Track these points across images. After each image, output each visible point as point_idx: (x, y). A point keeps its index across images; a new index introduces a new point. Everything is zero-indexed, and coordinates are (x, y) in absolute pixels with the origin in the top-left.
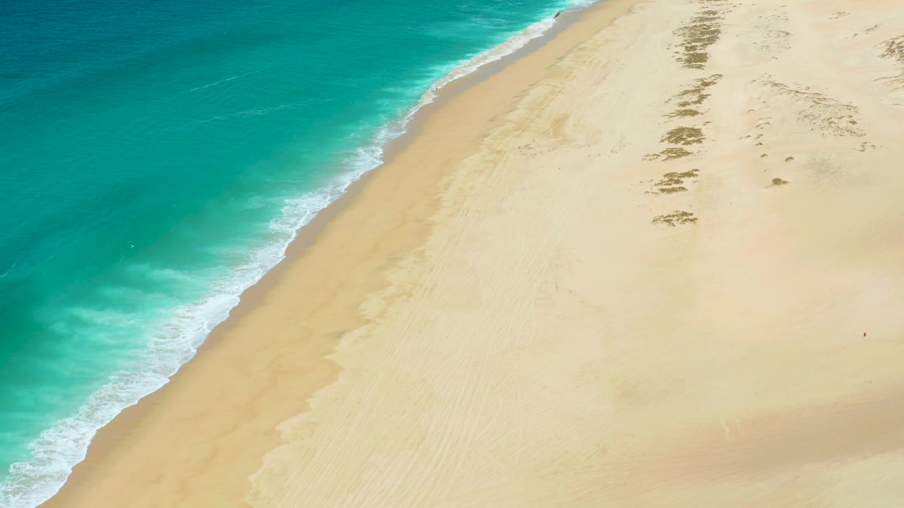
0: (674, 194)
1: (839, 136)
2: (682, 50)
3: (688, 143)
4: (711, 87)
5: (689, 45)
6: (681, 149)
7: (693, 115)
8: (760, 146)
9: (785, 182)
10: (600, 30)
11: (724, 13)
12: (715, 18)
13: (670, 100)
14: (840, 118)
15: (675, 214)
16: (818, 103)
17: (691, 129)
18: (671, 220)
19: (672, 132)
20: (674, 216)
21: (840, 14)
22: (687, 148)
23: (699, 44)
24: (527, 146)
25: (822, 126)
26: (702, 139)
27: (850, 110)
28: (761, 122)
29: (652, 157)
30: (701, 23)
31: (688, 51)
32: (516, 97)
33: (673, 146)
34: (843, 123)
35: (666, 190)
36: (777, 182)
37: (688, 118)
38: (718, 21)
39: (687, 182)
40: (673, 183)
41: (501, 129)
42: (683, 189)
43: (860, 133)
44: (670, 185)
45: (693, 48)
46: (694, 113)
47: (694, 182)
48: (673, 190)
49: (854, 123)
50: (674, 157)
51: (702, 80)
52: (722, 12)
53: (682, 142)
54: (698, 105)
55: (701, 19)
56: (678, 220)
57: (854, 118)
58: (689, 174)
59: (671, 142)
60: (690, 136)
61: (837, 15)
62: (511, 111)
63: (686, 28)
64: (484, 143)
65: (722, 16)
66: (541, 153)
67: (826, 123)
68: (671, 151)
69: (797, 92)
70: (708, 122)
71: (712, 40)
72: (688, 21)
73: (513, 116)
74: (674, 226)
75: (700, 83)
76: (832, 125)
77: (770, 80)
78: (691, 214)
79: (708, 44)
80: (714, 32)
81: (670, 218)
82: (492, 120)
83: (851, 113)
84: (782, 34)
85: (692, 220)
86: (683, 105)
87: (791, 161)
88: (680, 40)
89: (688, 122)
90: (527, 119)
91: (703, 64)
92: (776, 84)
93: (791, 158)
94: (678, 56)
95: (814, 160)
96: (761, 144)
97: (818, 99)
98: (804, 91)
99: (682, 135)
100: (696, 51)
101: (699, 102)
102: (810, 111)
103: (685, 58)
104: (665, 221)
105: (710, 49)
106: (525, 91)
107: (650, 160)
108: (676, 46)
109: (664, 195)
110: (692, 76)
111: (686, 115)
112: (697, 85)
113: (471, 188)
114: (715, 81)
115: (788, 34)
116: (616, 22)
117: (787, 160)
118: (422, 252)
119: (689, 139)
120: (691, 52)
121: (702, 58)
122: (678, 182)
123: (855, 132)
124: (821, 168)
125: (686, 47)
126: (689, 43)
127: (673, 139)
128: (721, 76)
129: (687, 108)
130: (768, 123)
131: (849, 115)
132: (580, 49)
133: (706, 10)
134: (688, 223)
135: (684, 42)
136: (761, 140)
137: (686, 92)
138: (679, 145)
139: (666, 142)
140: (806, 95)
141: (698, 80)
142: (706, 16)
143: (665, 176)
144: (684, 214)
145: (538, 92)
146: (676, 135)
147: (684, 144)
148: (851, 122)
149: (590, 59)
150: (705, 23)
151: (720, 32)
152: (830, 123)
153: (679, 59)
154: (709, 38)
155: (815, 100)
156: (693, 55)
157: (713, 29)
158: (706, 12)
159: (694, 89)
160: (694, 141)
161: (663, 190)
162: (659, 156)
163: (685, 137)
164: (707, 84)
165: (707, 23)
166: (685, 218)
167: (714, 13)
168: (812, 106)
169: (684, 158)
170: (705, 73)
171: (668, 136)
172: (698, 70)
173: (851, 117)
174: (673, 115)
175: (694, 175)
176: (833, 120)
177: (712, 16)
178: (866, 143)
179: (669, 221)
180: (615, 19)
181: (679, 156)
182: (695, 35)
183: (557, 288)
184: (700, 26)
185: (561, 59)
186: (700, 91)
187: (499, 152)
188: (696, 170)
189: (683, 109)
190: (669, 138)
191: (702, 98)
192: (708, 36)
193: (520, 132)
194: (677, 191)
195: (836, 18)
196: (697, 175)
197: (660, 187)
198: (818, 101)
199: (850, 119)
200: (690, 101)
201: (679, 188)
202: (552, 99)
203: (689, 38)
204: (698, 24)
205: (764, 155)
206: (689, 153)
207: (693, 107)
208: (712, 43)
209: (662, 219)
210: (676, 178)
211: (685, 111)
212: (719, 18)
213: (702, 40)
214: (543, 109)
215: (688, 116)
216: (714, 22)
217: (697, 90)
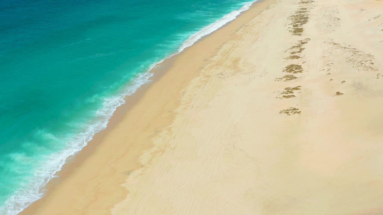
0: (290, 99)
1: (366, 70)
2: (292, 26)
3: (295, 72)
4: (305, 44)
5: (295, 24)
6: (292, 76)
7: (297, 59)
8: (329, 74)
9: (342, 94)
10: (255, 17)
11: (310, 9)
12: (306, 12)
13: (287, 50)
14: (366, 61)
15: (290, 109)
16: (355, 54)
17: (297, 65)
18: (289, 112)
19: (288, 67)
20: (290, 110)
21: (362, 10)
22: (295, 75)
23: (299, 24)
24: (221, 74)
25: (358, 65)
26: (302, 70)
27: (370, 57)
28: (329, 63)
29: (279, 79)
30: (300, 14)
31: (294, 27)
32: (217, 49)
33: (288, 74)
34: (367, 64)
35: (286, 96)
36: (338, 93)
37: (295, 60)
38: (307, 13)
39: (295, 92)
40: (289, 93)
41: (209, 65)
42: (294, 96)
43: (376, 69)
44: (288, 94)
45: (297, 26)
46: (298, 57)
47: (299, 93)
48: (289, 97)
49: (372, 64)
50: (289, 80)
51: (301, 41)
52: (309, 9)
53: (293, 72)
54: (300, 53)
55: (300, 12)
56: (292, 112)
57: (373, 61)
58: (296, 89)
59: (288, 72)
60: (296, 69)
61: (361, 11)
62: (214, 56)
63: (293, 16)
64: (201, 72)
65: (309, 11)
66: (228, 77)
67: (360, 64)
68: (287, 76)
69: (345, 48)
70: (304, 62)
71: (305, 22)
72: (294, 12)
73: (215, 58)
74: (290, 115)
75: (300, 42)
76: (363, 65)
77: (332, 41)
78: (298, 109)
79: (303, 24)
80: (306, 18)
81: (288, 111)
82: (205, 60)
83: (371, 59)
84: (336, 19)
85: (298, 112)
86: (293, 53)
87: (344, 83)
88: (291, 22)
89: (295, 62)
90: (221, 60)
91: (301, 33)
92: (335, 44)
93: (344, 81)
94: (290, 29)
95: (355, 82)
96: (330, 74)
97: (355, 52)
98: (348, 47)
99: (293, 68)
100: (298, 27)
101: (300, 52)
102: (352, 58)
103: (293, 30)
104: (286, 112)
105: (304, 26)
106: (221, 46)
107: (278, 81)
108: (289, 25)
109: (285, 99)
110: (297, 39)
111: (294, 58)
112: (299, 44)
113: (195, 95)
114: (307, 42)
115: (339, 19)
116: (262, 13)
117: (342, 82)
118: (171, 128)
119: (296, 70)
120: (296, 28)
121: (301, 30)
122: (291, 92)
123: (373, 69)
124: (359, 87)
125: (293, 25)
126: (294, 23)
127: (289, 70)
128: (310, 39)
129: (295, 55)
130: (333, 63)
131: (370, 59)
132: (246, 26)
133: (302, 7)
134: (296, 114)
135: (292, 23)
136: (329, 72)
137: (294, 47)
138: (292, 74)
139: (285, 72)
140: (349, 49)
141: (300, 41)
142: (302, 10)
143: (285, 89)
144: (295, 109)
145: (226, 47)
146: (290, 68)
147: (293, 73)
148: (371, 63)
149: (250, 31)
150: (301, 14)
151: (308, 18)
152: (362, 64)
153: (290, 31)
154: (303, 21)
155: (354, 52)
156: (296, 29)
157: (305, 16)
158: (301, 9)
159: (297, 45)
160: (298, 72)
161: (284, 97)
162: (282, 79)
163: (294, 69)
164: (303, 43)
165: (303, 14)
166: (295, 111)
167: (305, 9)
168: (352, 55)
169: (294, 80)
170: (302, 38)
171: (286, 69)
172: (299, 36)
173: (371, 61)
174: (288, 58)
175: (299, 89)
176: (363, 62)
177: (304, 10)
178: (379, 74)
179: (287, 113)
180: (261, 12)
181: (291, 79)
182: (297, 19)
183: (234, 148)
184: (299, 15)
185: (237, 30)
186: (300, 47)
187: (208, 77)
188: (300, 86)
189: (293, 55)
190: (287, 70)
191: (301, 50)
192: (303, 20)
193: (217, 66)
194: (291, 97)
195: (360, 12)
196: (300, 89)
197: (283, 95)
198: (355, 53)
199: (370, 62)
200: (296, 51)
201: (292, 95)
202: (233, 50)
203: (294, 21)
204: (298, 14)
205: (331, 80)
206: (296, 78)
207: (297, 54)
208: (305, 23)
209: (284, 112)
210: (290, 91)
211: (294, 56)
212: (308, 11)
213: (300, 22)
214: (229, 55)
215: (295, 59)
216: (305, 13)
217: (299, 46)
